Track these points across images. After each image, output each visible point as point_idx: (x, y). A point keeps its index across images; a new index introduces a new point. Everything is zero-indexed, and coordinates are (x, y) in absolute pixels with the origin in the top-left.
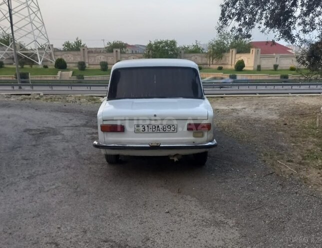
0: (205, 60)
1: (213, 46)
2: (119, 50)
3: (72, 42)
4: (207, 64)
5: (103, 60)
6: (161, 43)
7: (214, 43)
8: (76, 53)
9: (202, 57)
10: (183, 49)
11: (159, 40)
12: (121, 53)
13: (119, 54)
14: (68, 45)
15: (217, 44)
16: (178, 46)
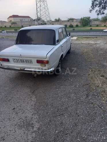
0: (100, 23)
1: (103, 18)
2: (71, 21)
3: (57, 19)
4: (100, 24)
5: (66, 24)
6: (85, 18)
7: (104, 17)
8: (58, 22)
9: (99, 22)
10: (93, 19)
11: (84, 17)
12: (72, 21)
13: (71, 22)
14: (56, 20)
15: (105, 17)
16: (91, 19)
